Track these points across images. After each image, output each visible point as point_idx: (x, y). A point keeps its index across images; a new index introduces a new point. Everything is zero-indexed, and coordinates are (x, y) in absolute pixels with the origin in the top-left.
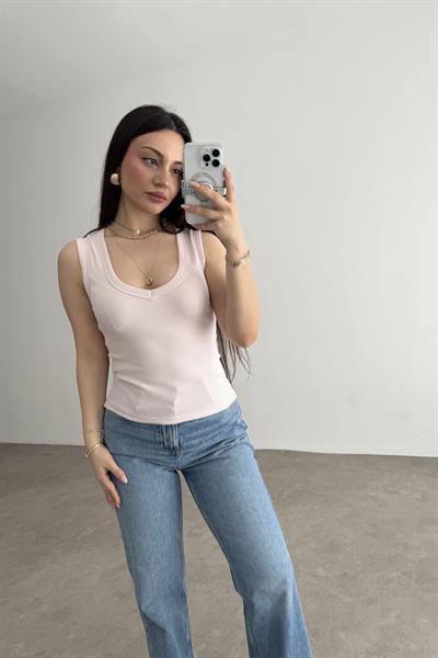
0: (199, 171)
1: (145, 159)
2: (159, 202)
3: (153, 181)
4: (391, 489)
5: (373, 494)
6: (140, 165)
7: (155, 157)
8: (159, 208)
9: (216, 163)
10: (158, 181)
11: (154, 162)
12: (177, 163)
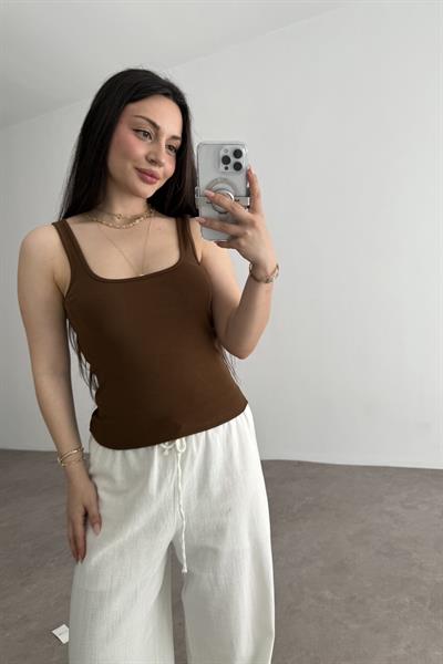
1: (137, 131)
2: (151, 183)
3: (146, 158)
6: (132, 138)
7: (149, 129)
8: (150, 190)
9: (238, 167)
10: (152, 157)
11: (146, 134)
12: (174, 138)
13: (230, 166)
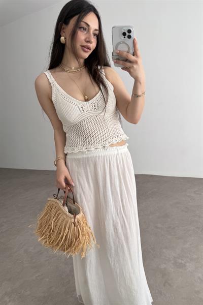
0: (120, 40)
1: (80, 28)
2: (87, 51)
3: (85, 40)
4: (197, 193)
5: (188, 194)
7: (85, 26)
8: (86, 55)
9: (129, 37)
12: (96, 30)
13: (126, 36)
